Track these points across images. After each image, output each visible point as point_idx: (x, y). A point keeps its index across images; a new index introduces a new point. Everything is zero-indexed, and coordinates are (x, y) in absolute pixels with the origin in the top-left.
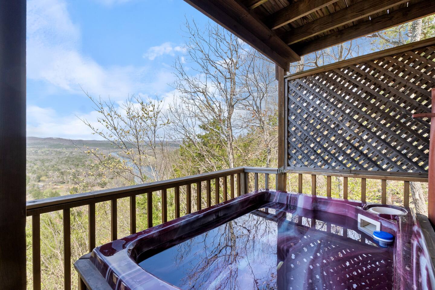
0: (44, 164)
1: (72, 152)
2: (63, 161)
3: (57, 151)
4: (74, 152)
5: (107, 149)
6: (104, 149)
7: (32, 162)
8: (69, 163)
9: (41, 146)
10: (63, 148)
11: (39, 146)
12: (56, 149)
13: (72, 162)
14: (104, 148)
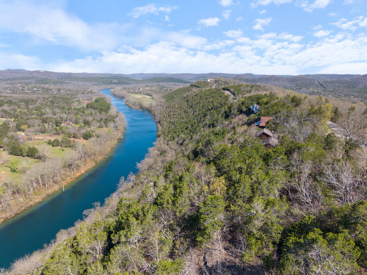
0: (28, 106)
1: (60, 89)
2: (48, 102)
3: (44, 87)
4: (62, 90)
5: (98, 85)
6: (95, 85)
7: (16, 104)
8: (55, 104)
9: (29, 81)
10: (51, 83)
11: (26, 81)
12: (43, 85)
13: (57, 103)
14: (95, 83)
